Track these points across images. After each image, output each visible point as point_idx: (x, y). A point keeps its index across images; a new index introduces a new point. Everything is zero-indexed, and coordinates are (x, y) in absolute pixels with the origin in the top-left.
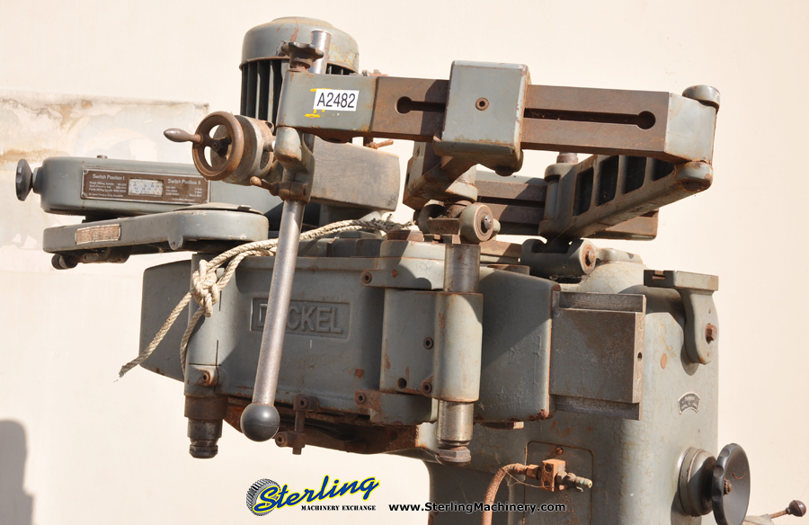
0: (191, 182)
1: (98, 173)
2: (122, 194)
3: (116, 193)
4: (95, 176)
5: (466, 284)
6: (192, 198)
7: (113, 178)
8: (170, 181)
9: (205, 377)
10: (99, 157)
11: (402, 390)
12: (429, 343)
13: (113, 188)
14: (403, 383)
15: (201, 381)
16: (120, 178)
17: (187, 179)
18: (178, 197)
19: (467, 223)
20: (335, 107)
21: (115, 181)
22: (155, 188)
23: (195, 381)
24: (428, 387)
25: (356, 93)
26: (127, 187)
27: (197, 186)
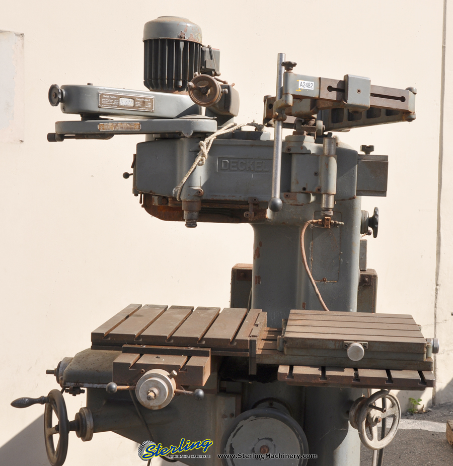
0: (146, 100)
1: (106, 95)
2: (117, 105)
3: (114, 105)
4: (104, 96)
5: (333, 152)
6: (147, 108)
7: (112, 97)
8: (137, 99)
9: (200, 192)
10: (89, 84)
11: (304, 192)
12: (316, 174)
13: (113, 102)
14: (304, 189)
15: (197, 194)
16: (115, 97)
17: (144, 98)
18: (141, 107)
19: (319, 128)
20: (306, 88)
21: (113, 99)
22: (130, 103)
23: (193, 194)
24: (319, 190)
25: (313, 83)
26: (119, 102)
27: (148, 102)
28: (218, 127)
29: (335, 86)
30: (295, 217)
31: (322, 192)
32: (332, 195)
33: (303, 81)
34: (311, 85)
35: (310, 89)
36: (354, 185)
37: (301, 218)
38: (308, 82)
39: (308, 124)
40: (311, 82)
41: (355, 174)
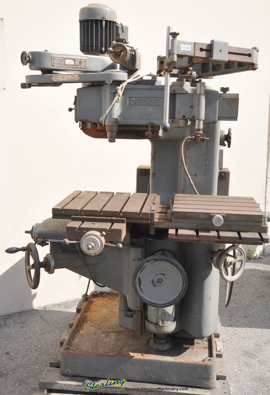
0: (82, 61)
1: (56, 57)
2: (64, 64)
3: (62, 64)
4: (56, 58)
5: (203, 92)
6: (82, 66)
7: (61, 59)
8: (76, 60)
9: (117, 120)
10: (45, 51)
11: (184, 118)
12: (192, 107)
13: (61, 62)
14: (184, 117)
15: (115, 121)
16: (63, 59)
17: (81, 59)
18: (79, 65)
19: (194, 77)
20: (186, 50)
21: (61, 60)
22: (72, 62)
23: (113, 121)
24: (194, 117)
25: (190, 46)
26: (65, 62)
27: (83, 62)
28: (128, 77)
29: (204, 48)
30: (177, 135)
31: (196, 119)
32: (202, 120)
33: (183, 45)
34: (189, 48)
35: (188, 50)
36: (216, 113)
37: (181, 136)
38: (187, 46)
39: (186, 74)
40: (189, 46)
41: (217, 106)
